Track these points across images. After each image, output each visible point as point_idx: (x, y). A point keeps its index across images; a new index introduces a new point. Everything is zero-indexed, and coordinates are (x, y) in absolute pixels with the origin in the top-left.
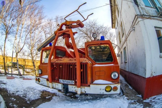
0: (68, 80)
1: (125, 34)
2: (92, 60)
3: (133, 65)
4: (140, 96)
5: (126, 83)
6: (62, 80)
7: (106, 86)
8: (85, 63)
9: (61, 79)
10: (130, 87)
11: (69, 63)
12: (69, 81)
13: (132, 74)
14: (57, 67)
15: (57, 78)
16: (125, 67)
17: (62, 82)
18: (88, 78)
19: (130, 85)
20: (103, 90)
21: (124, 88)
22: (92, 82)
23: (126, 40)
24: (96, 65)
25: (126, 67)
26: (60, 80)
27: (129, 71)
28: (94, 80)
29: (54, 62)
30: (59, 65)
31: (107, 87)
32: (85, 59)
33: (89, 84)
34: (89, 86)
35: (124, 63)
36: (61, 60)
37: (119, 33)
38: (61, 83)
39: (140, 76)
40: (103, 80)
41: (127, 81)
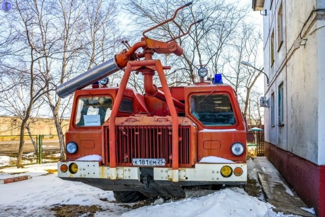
0: (153, 158)
1: (284, 44)
2: (197, 121)
3: (296, 134)
4: (311, 210)
5: (282, 182)
6: (138, 160)
7: (222, 166)
8: (186, 126)
9: (137, 157)
10: (289, 191)
11: (155, 126)
12: (154, 160)
13: (295, 158)
14: (127, 135)
15: (128, 156)
16: (279, 139)
17: (139, 164)
18: (191, 152)
19: (291, 187)
20: (218, 172)
21: (272, 192)
22: (198, 161)
23: (286, 64)
24: (205, 130)
25: (281, 138)
26: (134, 160)
27: (289, 150)
28: (200, 157)
29: (120, 124)
30: (133, 130)
31: (223, 169)
32: (186, 119)
33: (193, 163)
34: (193, 167)
35: (278, 127)
36: (136, 120)
37: (273, 33)
38: (136, 166)
39: (309, 161)
40: (218, 157)
41: (284, 178)
